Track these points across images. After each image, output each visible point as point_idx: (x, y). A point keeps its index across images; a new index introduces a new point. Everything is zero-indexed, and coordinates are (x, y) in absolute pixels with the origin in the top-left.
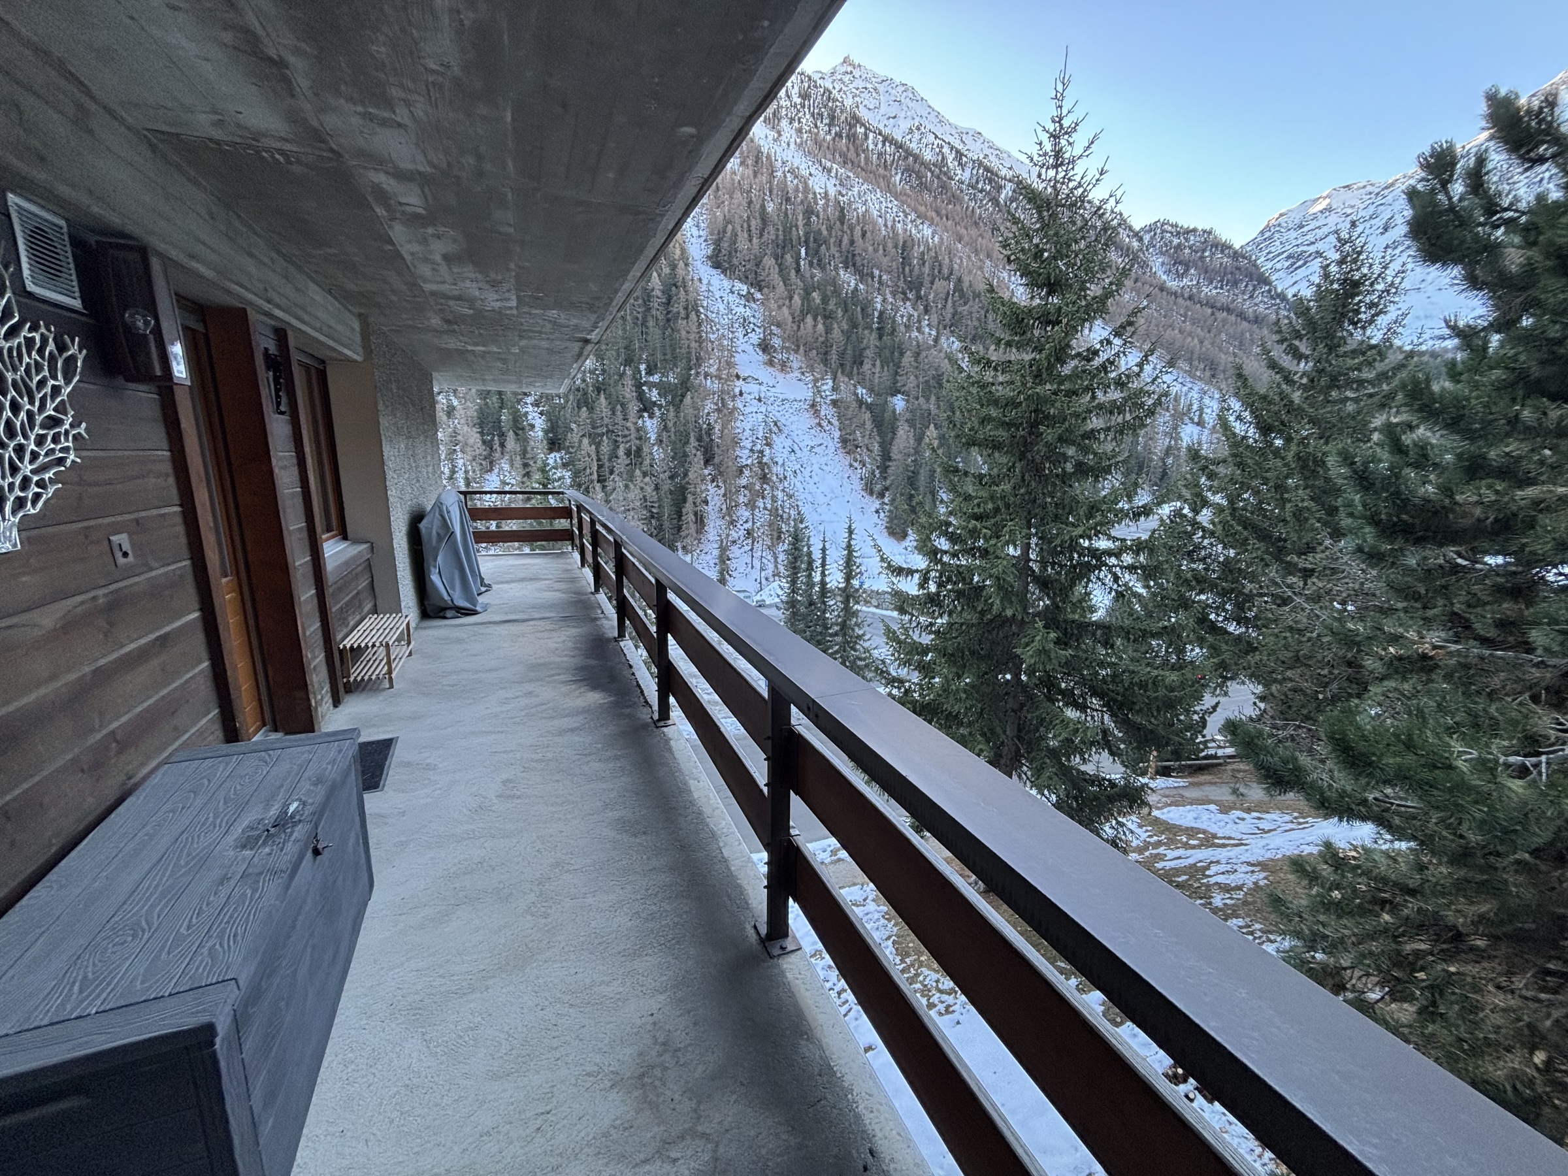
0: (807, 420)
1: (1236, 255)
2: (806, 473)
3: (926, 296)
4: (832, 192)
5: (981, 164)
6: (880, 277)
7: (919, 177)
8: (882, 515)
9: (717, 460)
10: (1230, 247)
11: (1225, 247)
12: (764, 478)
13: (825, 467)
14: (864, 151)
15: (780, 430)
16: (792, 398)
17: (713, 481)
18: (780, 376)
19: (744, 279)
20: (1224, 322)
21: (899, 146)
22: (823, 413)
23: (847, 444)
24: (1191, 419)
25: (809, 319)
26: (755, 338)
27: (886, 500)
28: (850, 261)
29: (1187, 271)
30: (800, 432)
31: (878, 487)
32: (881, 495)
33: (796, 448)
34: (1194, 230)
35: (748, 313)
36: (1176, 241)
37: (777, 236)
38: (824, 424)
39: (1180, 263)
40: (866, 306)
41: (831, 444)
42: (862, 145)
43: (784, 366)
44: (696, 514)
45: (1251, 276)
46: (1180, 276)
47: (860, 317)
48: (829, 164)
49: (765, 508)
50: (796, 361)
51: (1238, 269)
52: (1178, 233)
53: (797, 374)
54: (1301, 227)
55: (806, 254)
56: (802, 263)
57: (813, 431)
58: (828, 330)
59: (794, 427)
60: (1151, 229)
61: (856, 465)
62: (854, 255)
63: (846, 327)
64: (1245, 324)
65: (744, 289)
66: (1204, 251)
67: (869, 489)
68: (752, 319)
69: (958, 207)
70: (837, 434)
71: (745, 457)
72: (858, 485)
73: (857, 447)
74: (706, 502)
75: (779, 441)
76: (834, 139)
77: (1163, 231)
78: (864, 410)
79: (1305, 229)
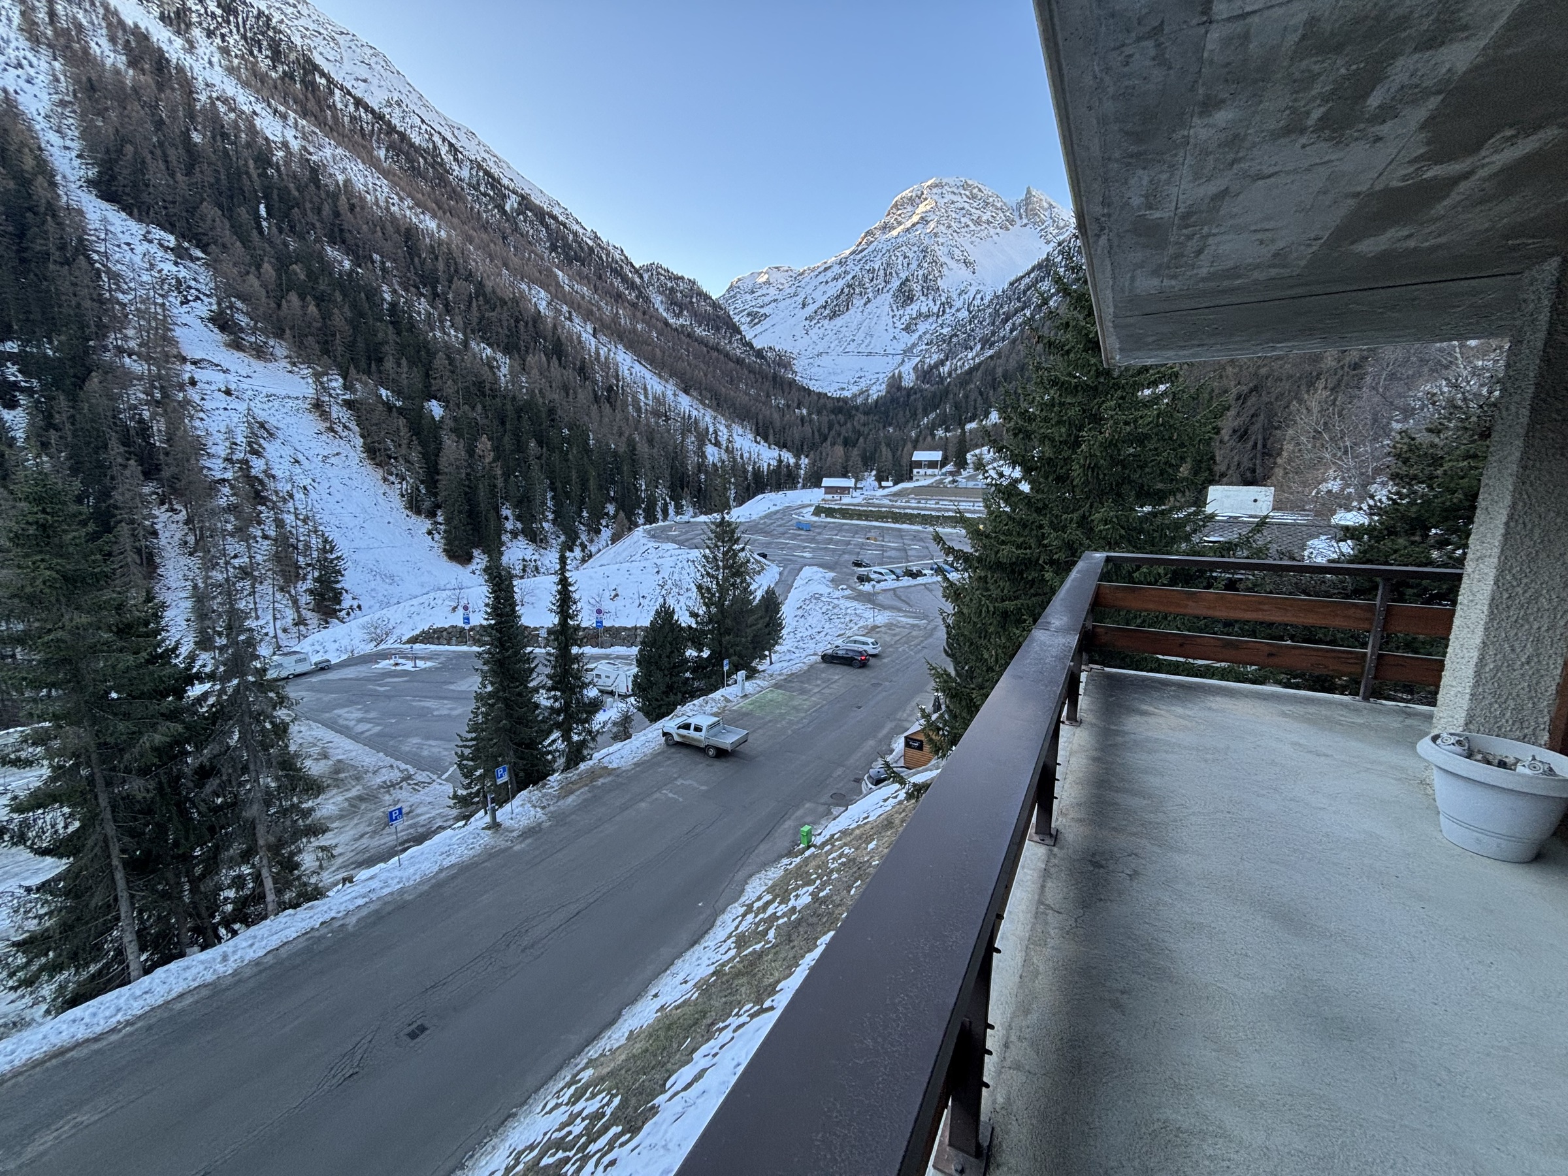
0: (311, 424)
1: (715, 305)
2: (322, 488)
3: (445, 294)
4: (295, 145)
5: (480, 167)
6: (383, 263)
7: (410, 160)
8: (437, 536)
9: (166, 473)
10: (710, 298)
11: (707, 297)
12: (259, 498)
13: (349, 482)
14: (329, 107)
15: (271, 435)
16: (284, 393)
17: (163, 503)
18: (258, 365)
19: (168, 227)
20: (718, 359)
21: (379, 117)
22: (334, 415)
23: (375, 453)
24: (710, 441)
25: (293, 297)
26: (203, 308)
27: (440, 519)
28: (338, 236)
29: (681, 312)
30: (302, 437)
31: (427, 504)
32: (431, 514)
33: (300, 457)
34: (682, 278)
35: (183, 273)
36: (669, 285)
37: (218, 180)
38: (339, 429)
39: (676, 304)
40: (373, 294)
41: (352, 454)
42: (326, 100)
43: (260, 353)
44: (139, 551)
45: (726, 324)
46: (678, 315)
47: (366, 306)
48: (282, 109)
49: (265, 537)
50: (280, 349)
51: (718, 317)
52: (670, 278)
53: (284, 363)
54: (753, 292)
55: (268, 213)
56: (265, 224)
57: (324, 437)
58: (326, 316)
59: (292, 431)
60: (649, 268)
61: (392, 478)
62: (341, 230)
63: (349, 314)
64: (731, 364)
65: (171, 240)
66: (692, 297)
67: (414, 505)
68: (193, 284)
69: (460, 204)
70: (359, 442)
71: (217, 468)
72: (398, 503)
73: (390, 457)
74: (155, 534)
75: (272, 449)
76: (282, 78)
77: (658, 273)
78: (395, 414)
79: (756, 295)
